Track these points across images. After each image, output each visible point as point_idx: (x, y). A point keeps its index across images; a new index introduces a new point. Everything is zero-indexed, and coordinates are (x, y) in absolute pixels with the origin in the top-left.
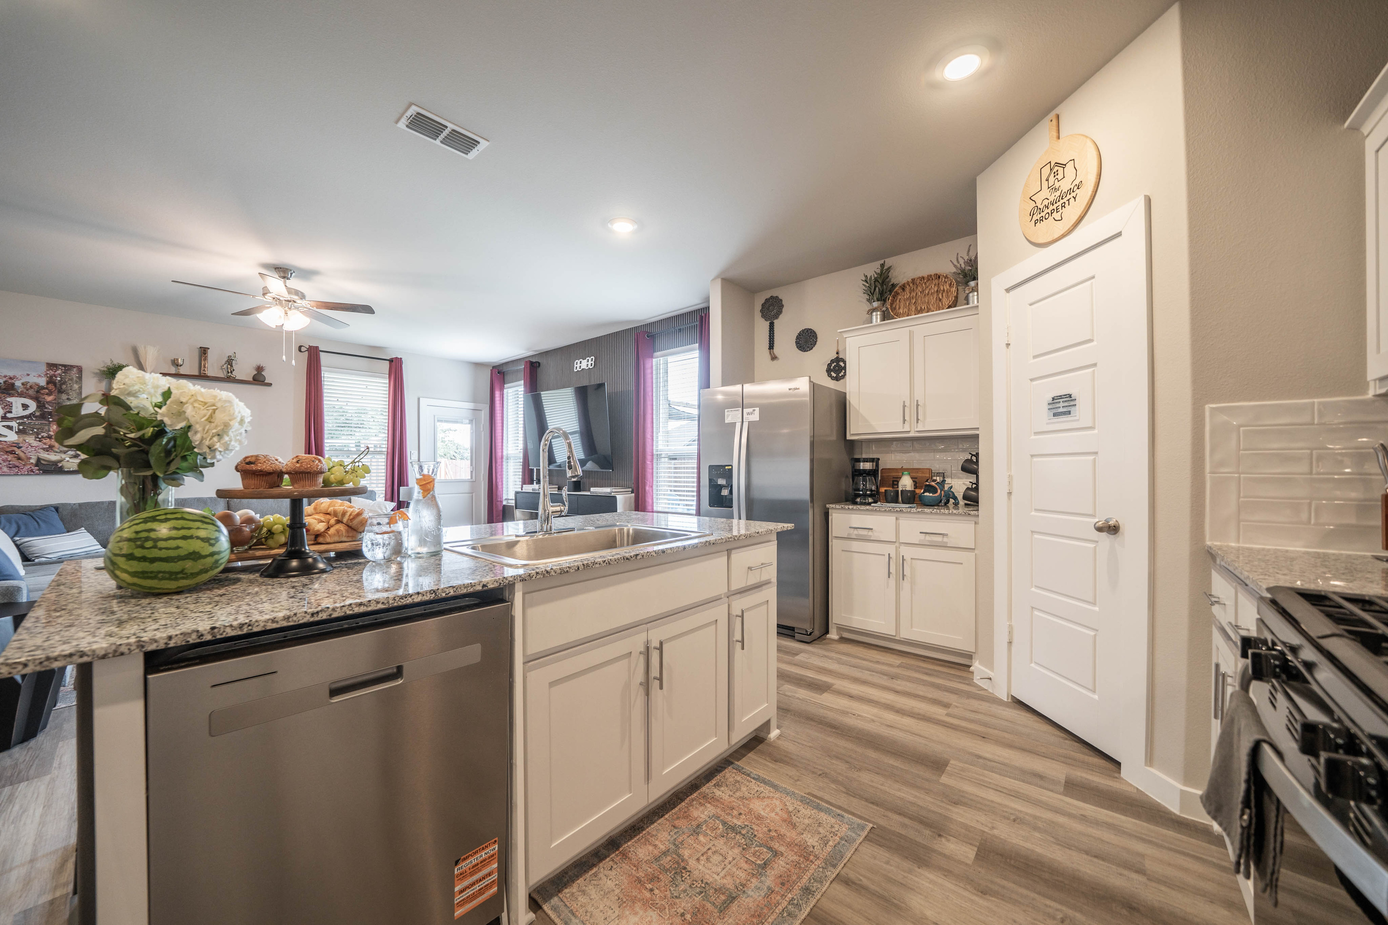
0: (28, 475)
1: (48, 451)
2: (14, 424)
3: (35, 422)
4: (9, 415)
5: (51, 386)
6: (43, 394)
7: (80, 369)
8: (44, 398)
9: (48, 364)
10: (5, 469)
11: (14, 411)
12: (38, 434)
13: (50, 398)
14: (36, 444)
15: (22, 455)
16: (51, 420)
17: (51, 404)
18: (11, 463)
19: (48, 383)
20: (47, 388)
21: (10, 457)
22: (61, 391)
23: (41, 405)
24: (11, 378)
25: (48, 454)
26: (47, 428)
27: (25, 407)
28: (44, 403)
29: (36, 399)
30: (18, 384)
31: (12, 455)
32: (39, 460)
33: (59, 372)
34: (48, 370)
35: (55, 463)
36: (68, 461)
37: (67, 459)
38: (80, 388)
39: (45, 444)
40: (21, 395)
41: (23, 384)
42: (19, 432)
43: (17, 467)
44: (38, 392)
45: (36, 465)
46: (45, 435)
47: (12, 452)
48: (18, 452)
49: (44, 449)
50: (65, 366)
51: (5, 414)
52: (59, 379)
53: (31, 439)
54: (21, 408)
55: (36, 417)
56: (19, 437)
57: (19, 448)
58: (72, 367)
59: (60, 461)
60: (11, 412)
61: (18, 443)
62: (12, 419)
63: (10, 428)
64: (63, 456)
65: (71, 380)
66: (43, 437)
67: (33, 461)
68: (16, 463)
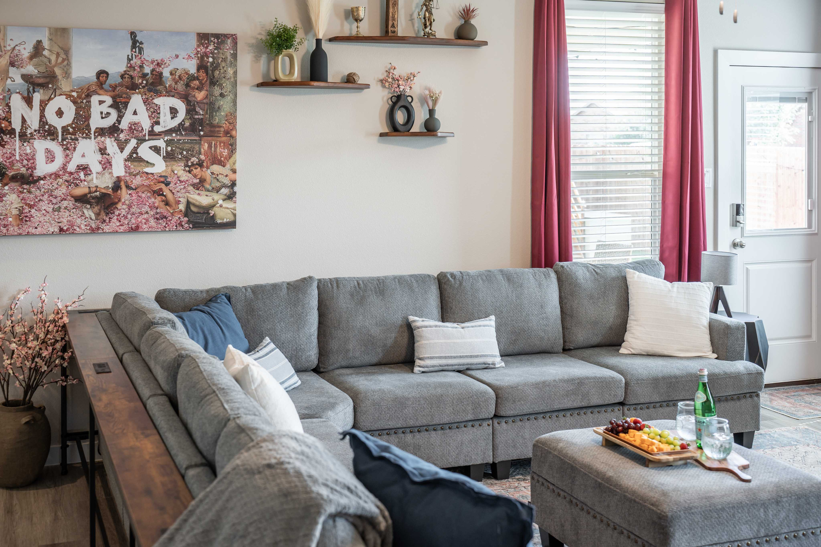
0: (176, 230)
1: (198, 189)
2: (161, 143)
3: (185, 138)
4: (157, 129)
5: (202, 74)
6: (193, 88)
7: (234, 38)
8: (194, 96)
9: (199, 34)
10: (152, 222)
11: (161, 120)
12: (187, 159)
13: (200, 96)
14: (185, 176)
15: (170, 196)
16: (202, 133)
17: (202, 105)
18: (158, 211)
19: (198, 70)
20: (197, 78)
21: (157, 201)
22: (213, 82)
23: (191, 111)
24: (158, 64)
25: (199, 194)
26: (197, 147)
27: (174, 112)
28: (194, 105)
29: (185, 98)
30: (166, 73)
31: (159, 198)
32: (189, 204)
33: (211, 47)
34: (198, 46)
35: (206, 210)
36: (221, 206)
37: (221, 202)
38: (235, 73)
39: (195, 176)
40: (170, 93)
41: (171, 74)
42: (169, 157)
43: (165, 217)
44: (187, 85)
45: (186, 215)
46: (194, 160)
47: (159, 193)
48: (166, 192)
49: (194, 185)
50: (217, 36)
51: (152, 127)
52: (211, 60)
53: (179, 169)
54: (169, 116)
55: (185, 129)
56: (167, 166)
57: (167, 184)
58: (226, 36)
59: (212, 206)
60: (158, 123)
61: (165, 177)
62: (160, 134)
63: (156, 150)
64: (216, 197)
65: (224, 60)
66: (193, 165)
67: (182, 207)
68: (163, 210)
